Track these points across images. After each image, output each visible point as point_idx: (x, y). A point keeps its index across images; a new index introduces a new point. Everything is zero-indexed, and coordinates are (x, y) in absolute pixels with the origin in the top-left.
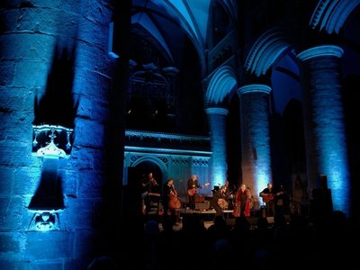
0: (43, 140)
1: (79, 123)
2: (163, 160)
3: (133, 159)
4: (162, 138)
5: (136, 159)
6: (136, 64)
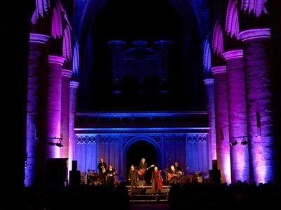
2: (156, 139)
3: (126, 140)
4: (153, 117)
5: (128, 140)
6: (125, 42)
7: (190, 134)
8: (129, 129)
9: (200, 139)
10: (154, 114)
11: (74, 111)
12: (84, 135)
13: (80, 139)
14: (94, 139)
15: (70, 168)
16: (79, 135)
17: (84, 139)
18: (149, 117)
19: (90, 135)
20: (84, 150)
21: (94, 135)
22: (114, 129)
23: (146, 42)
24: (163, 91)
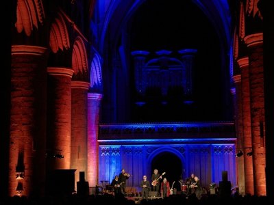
0: (18, 176)
1: (26, 171)
2: (180, 150)
3: (150, 151)
4: (177, 128)
5: (152, 151)
6: (148, 53)
7: (215, 145)
8: (153, 140)
9: (226, 150)
10: (178, 125)
11: (98, 123)
12: (108, 147)
13: (104, 151)
14: (117, 150)
15: (77, 179)
16: (103, 147)
17: (108, 151)
18: (173, 128)
19: (113, 147)
20: (107, 161)
21: (118, 147)
22: (137, 140)
23: (170, 52)
24: (188, 102)
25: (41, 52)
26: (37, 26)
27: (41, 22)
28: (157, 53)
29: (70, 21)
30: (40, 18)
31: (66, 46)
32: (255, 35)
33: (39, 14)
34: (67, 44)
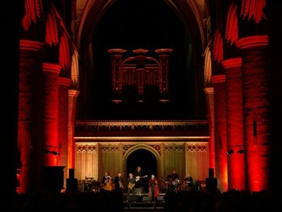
2: (156, 148)
3: (126, 148)
4: (153, 126)
5: (128, 148)
6: (125, 51)
7: (189, 143)
9: (200, 147)
10: (154, 123)
11: (74, 120)
12: (84, 144)
13: (80, 148)
14: (94, 147)
16: (79, 144)
17: (84, 148)
18: (149, 126)
19: (90, 144)
20: (84, 158)
21: (94, 144)
23: (147, 51)
24: (164, 100)
25: (38, 47)
26: (35, 21)
27: (39, 17)
28: (134, 51)
29: (58, 16)
30: (38, 13)
31: (55, 42)
32: (250, 38)
33: (38, 9)
34: (55, 40)
